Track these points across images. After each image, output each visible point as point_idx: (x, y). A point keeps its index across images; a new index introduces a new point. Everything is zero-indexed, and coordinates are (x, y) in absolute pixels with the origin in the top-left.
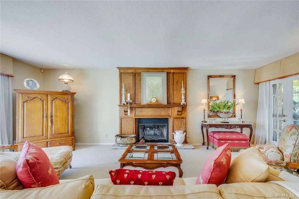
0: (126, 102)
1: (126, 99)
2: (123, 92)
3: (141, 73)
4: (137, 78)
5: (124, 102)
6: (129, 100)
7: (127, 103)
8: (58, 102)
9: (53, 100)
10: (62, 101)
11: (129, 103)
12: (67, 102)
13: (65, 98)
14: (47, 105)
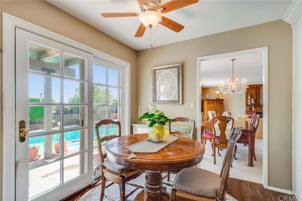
0: (250, 103)
1: (251, 102)
2: (249, 98)
3: (260, 87)
4: (258, 90)
5: (249, 103)
6: (253, 102)
7: (252, 104)
8: (218, 104)
9: (216, 103)
10: (220, 103)
11: (253, 104)
12: (221, 104)
13: (220, 102)
14: (214, 105)
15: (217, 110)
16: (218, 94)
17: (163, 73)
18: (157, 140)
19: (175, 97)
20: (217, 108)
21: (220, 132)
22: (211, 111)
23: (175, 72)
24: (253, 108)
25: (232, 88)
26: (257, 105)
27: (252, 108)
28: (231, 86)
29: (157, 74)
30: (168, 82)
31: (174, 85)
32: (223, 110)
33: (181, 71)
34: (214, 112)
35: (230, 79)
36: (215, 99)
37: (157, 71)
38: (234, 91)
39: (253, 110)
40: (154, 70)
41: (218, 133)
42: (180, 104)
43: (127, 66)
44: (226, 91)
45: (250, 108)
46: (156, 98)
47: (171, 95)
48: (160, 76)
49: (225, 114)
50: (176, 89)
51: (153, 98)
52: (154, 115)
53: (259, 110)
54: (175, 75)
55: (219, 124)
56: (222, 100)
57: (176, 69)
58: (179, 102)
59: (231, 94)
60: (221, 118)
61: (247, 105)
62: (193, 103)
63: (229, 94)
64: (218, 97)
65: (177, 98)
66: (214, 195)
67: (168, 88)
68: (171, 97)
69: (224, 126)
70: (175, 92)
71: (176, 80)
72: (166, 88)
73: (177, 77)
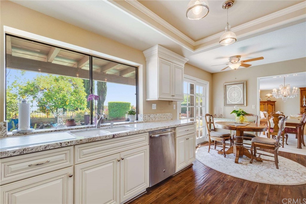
2: (304, 99)
8: (269, 105)
9: (267, 104)
10: (271, 105)
12: (273, 105)
13: (272, 103)
14: (265, 106)
15: (269, 111)
16: (269, 96)
17: (231, 87)
18: (240, 123)
19: (241, 102)
20: (269, 109)
21: (274, 124)
22: (263, 112)
23: (241, 86)
25: (284, 94)
28: (283, 93)
29: (227, 87)
30: (235, 92)
31: (240, 94)
32: (275, 111)
33: (245, 86)
34: (265, 112)
35: (282, 87)
36: (266, 101)
37: (227, 86)
38: (285, 96)
40: (225, 85)
41: (273, 126)
42: (245, 106)
43: (208, 84)
44: (279, 96)
45: (305, 109)
46: (226, 102)
47: (238, 100)
48: (229, 89)
49: (278, 112)
50: (242, 96)
51: (224, 103)
52: (238, 111)
55: (273, 119)
56: (274, 102)
57: (242, 85)
58: (244, 104)
59: (283, 98)
60: (275, 115)
61: (302, 106)
62: (254, 105)
63: (281, 99)
64: (269, 99)
65: (242, 102)
66: (273, 144)
67: (235, 96)
68: (238, 102)
69: (277, 120)
70: (241, 99)
71: (242, 91)
72: (234, 96)
73: (242, 89)
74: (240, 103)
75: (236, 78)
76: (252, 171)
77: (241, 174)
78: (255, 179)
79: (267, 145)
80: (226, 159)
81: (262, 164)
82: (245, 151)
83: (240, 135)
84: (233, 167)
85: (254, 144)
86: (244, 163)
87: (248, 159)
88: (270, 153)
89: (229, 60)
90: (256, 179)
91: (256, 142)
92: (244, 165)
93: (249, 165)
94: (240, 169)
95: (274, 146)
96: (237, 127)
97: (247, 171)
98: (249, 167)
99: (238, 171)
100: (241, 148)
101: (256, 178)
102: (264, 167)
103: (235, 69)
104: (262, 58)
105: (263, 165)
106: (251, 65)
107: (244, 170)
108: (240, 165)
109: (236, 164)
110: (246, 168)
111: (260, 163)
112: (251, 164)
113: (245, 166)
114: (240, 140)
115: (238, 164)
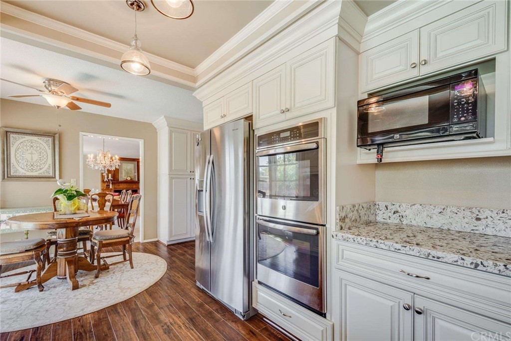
1: (108, 177)
5: (106, 179)
6: (110, 178)
7: (109, 180)
11: (111, 180)
17: (24, 140)
19: (48, 172)
23: (47, 141)
24: (111, 185)
26: (116, 182)
27: (109, 186)
30: (34, 152)
31: (45, 157)
33: (57, 142)
35: (101, 154)
38: (105, 167)
39: (111, 187)
40: (7, 133)
42: (56, 181)
45: (107, 186)
46: (9, 172)
47: (41, 169)
48: (18, 143)
50: (50, 161)
53: (117, 187)
54: (47, 145)
57: (50, 139)
58: (55, 177)
61: (103, 181)
62: (75, 180)
65: (51, 173)
66: (127, 235)
67: (34, 160)
68: (41, 171)
69: (104, 202)
70: (47, 166)
71: (50, 152)
72: (32, 160)
73: (50, 148)
74: (46, 175)
75: (60, 126)
76: (109, 288)
77: (100, 301)
78: (124, 295)
79: (120, 240)
80: (47, 293)
81: (111, 272)
82: (83, 262)
83: (73, 235)
84: (77, 299)
85: (103, 244)
86: (86, 282)
87: (86, 275)
88: (105, 253)
89: (44, 84)
90: (126, 294)
91: (105, 240)
92: (89, 285)
93: (97, 282)
94: (91, 295)
95: (128, 238)
96: (80, 221)
97: (104, 290)
98: (101, 285)
99: (91, 300)
100: (75, 258)
101: (124, 293)
102: (118, 274)
103: (58, 107)
104: (108, 105)
105: (114, 272)
106: (80, 109)
107: (97, 293)
108: (84, 289)
109: (76, 290)
110: (98, 287)
111: (108, 272)
112: (98, 280)
113: (93, 286)
114: (72, 245)
115: (79, 290)
